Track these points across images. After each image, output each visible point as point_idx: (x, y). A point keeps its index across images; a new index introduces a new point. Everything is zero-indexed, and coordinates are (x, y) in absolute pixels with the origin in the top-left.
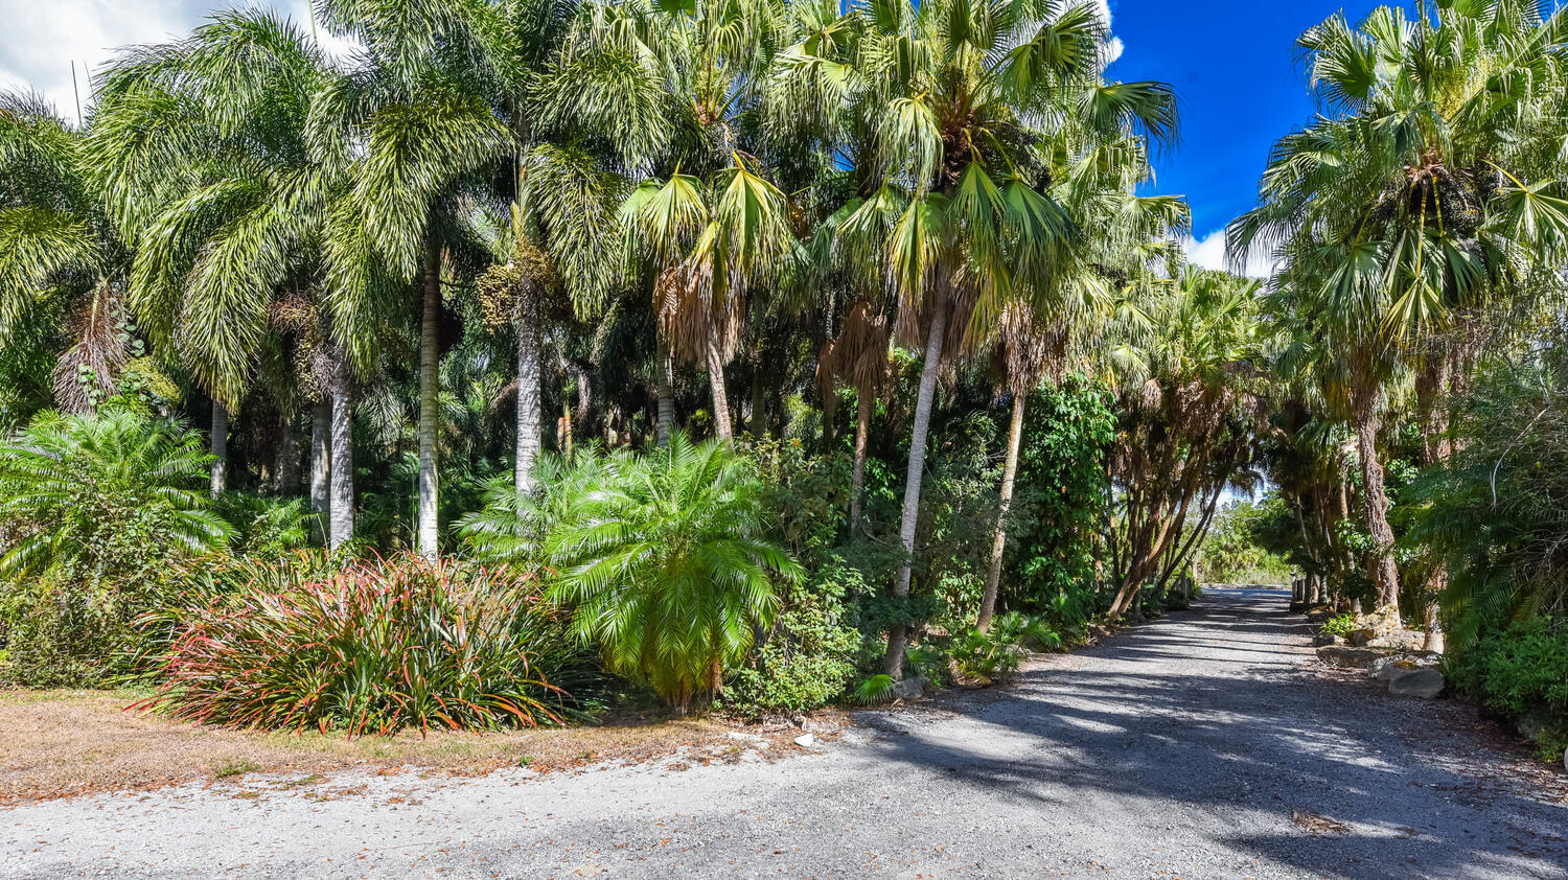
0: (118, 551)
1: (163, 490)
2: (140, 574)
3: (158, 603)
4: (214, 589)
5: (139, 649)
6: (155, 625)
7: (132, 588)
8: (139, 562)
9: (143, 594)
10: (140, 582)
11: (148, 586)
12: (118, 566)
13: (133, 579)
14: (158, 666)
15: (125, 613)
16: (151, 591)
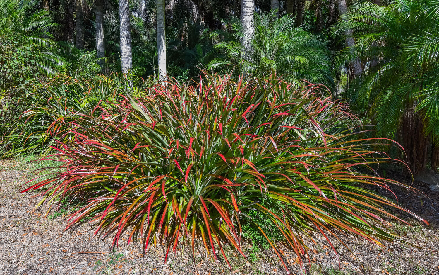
0: (9, 71)
1: (31, 38)
2: (23, 87)
3: (34, 104)
4: (65, 95)
5: (26, 133)
6: (33, 117)
7: (19, 94)
8: (21, 79)
9: (24, 99)
10: (23, 91)
11: (28, 94)
12: (8, 81)
13: (18, 89)
14: (37, 141)
15: (15, 111)
16: (29, 97)
